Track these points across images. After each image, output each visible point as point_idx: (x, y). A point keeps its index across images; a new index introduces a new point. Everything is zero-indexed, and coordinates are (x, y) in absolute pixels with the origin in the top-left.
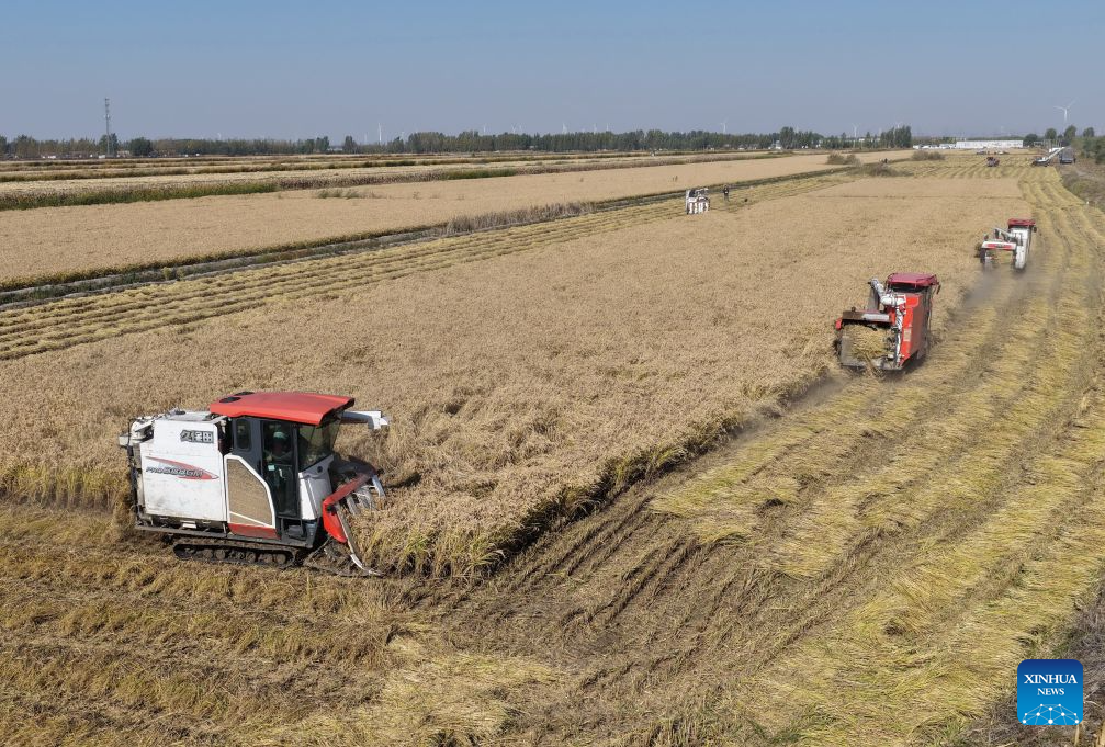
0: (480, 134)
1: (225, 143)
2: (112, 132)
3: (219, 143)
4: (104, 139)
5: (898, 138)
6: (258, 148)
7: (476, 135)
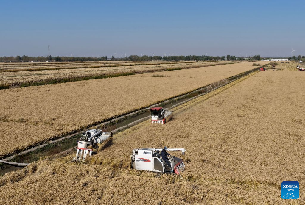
0: (148, 56)
1: (80, 58)
2: (50, 55)
3: (79, 58)
4: (48, 57)
5: (257, 58)
6: (89, 59)
7: (147, 56)
